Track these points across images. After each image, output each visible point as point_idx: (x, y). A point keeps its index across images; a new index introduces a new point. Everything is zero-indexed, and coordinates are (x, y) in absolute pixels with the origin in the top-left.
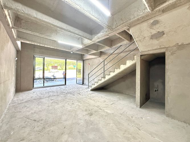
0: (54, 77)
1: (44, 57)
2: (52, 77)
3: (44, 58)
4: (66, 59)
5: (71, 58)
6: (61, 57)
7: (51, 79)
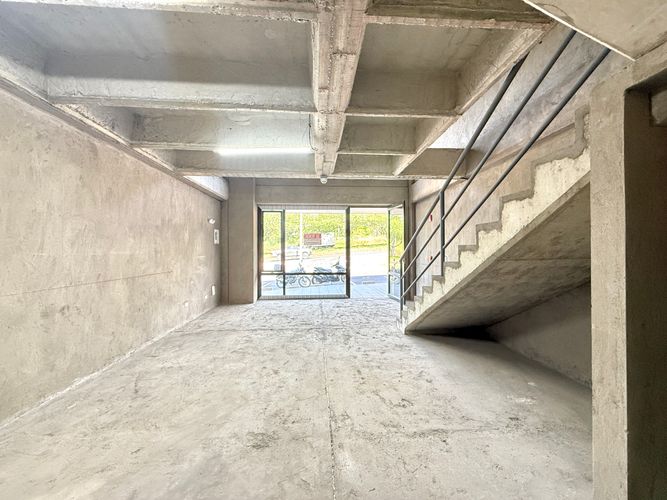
0: (339, 268)
1: (283, 208)
2: (335, 270)
3: (283, 213)
4: (349, 207)
5: (362, 202)
6: (330, 201)
7: (330, 274)
